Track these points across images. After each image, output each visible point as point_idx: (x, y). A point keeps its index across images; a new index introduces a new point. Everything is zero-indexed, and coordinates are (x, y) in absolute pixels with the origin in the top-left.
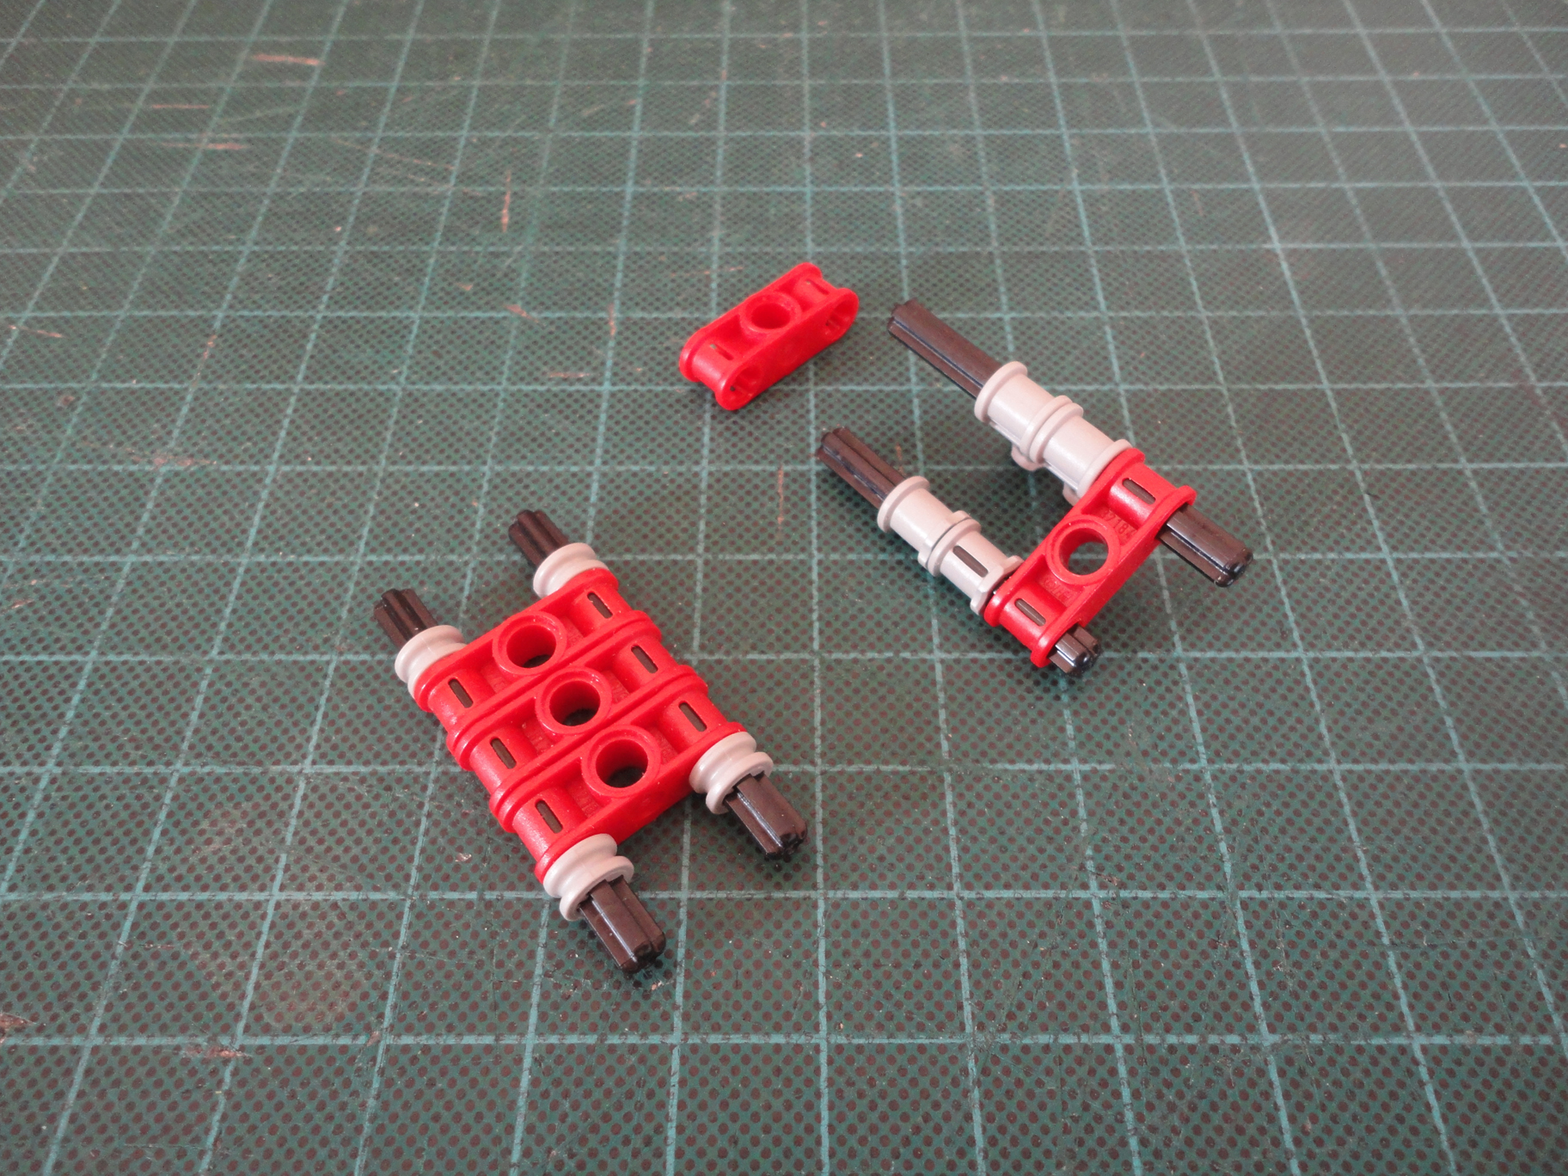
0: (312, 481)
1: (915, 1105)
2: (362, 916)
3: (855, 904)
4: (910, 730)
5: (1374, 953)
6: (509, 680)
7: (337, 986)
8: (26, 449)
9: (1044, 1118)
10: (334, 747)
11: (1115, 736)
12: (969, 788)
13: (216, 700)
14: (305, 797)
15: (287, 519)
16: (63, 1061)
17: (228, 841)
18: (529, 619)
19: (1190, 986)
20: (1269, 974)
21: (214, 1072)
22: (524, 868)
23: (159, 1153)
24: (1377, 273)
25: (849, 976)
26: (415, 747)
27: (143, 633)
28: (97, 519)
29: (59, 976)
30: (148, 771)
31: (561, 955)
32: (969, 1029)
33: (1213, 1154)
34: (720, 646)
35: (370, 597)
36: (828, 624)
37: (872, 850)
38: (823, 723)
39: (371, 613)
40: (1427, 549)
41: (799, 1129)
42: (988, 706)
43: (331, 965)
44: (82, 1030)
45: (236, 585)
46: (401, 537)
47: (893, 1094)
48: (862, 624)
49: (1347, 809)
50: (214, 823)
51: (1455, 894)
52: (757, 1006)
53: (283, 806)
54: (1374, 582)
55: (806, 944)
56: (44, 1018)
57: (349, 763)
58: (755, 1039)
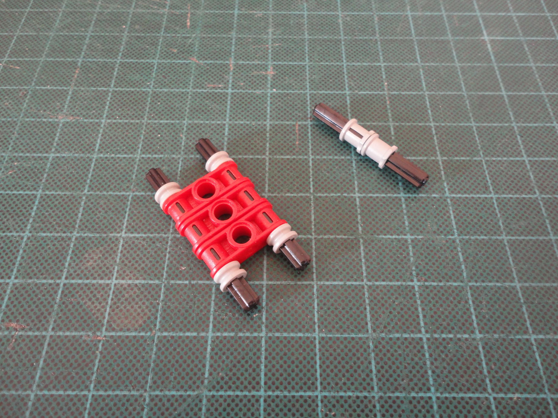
0: (119, 126)
1: (351, 358)
2: (146, 289)
3: (328, 287)
4: (347, 223)
5: (518, 306)
6: (198, 203)
7: (139, 314)
8: (9, 112)
9: (397, 363)
10: (133, 227)
11: (424, 226)
12: (369, 244)
13: (87, 209)
14: (123, 246)
15: (110, 140)
16: (40, 340)
17: (95, 261)
18: (205, 180)
19: (451, 317)
20: (479, 313)
21: (95, 345)
22: (205, 272)
23: (77, 373)
24: (524, 49)
25: (326, 312)
26: (163, 227)
27: (58, 183)
28: (38, 139)
29: (36, 310)
30: (64, 235)
31: (220, 304)
32: (370, 331)
33: (458, 376)
34: (275, 191)
35: (143, 171)
36: (316, 183)
37: (334, 267)
38: (315, 220)
39: (145, 176)
40: (541, 156)
41: (309, 367)
42: (376, 214)
43: (136, 307)
44: (46, 329)
45: (92, 165)
46: (154, 148)
47: (343, 355)
48: (329, 183)
49: (509, 253)
50: (89, 255)
51: (548, 285)
52: (292, 323)
53: (115, 249)
54: (520, 169)
55: (310, 301)
56: (32, 325)
57: (139, 233)
58: (292, 335)
